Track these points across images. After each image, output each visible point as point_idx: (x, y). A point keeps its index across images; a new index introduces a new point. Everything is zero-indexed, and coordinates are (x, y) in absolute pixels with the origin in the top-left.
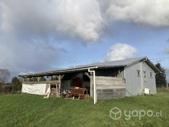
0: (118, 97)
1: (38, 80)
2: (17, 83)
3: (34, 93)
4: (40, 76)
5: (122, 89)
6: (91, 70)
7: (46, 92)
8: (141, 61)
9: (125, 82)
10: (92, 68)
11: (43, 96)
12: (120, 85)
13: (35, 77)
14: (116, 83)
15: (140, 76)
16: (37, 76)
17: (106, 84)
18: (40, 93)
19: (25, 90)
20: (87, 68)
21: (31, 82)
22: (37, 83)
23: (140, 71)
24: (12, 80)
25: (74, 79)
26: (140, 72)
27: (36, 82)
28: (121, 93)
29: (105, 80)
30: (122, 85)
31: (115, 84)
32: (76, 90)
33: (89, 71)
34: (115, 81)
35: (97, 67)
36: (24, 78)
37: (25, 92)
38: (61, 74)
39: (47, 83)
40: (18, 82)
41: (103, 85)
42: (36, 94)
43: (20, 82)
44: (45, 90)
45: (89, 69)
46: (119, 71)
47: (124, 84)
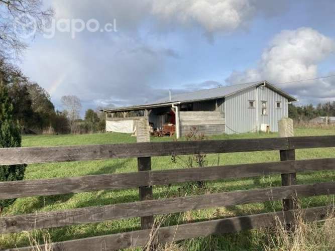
0: (212, 134)
1: (124, 116)
2: (93, 120)
3: (121, 132)
4: (126, 111)
5: (218, 125)
6: (175, 105)
7: (133, 130)
8: (257, 87)
9: (224, 116)
10: (175, 103)
11: (131, 134)
12: (216, 120)
13: (120, 112)
14: (210, 118)
15: (254, 108)
16: (123, 111)
17: (196, 119)
18: (127, 131)
19: (110, 128)
20: (171, 104)
21: (116, 119)
22: (123, 120)
23: (254, 101)
24: (85, 114)
25: (168, 114)
26: (254, 103)
27: (122, 118)
28: (217, 130)
29: (194, 115)
30: (218, 120)
31: (208, 119)
32: (169, 127)
33: (173, 106)
34: (208, 115)
35: (179, 103)
36: (107, 113)
37: (110, 130)
38: (148, 109)
39: (134, 120)
40: (95, 118)
41: (190, 121)
42: (123, 132)
43: (99, 117)
44: (132, 127)
45: (173, 104)
46: (216, 104)
47: (223, 119)
